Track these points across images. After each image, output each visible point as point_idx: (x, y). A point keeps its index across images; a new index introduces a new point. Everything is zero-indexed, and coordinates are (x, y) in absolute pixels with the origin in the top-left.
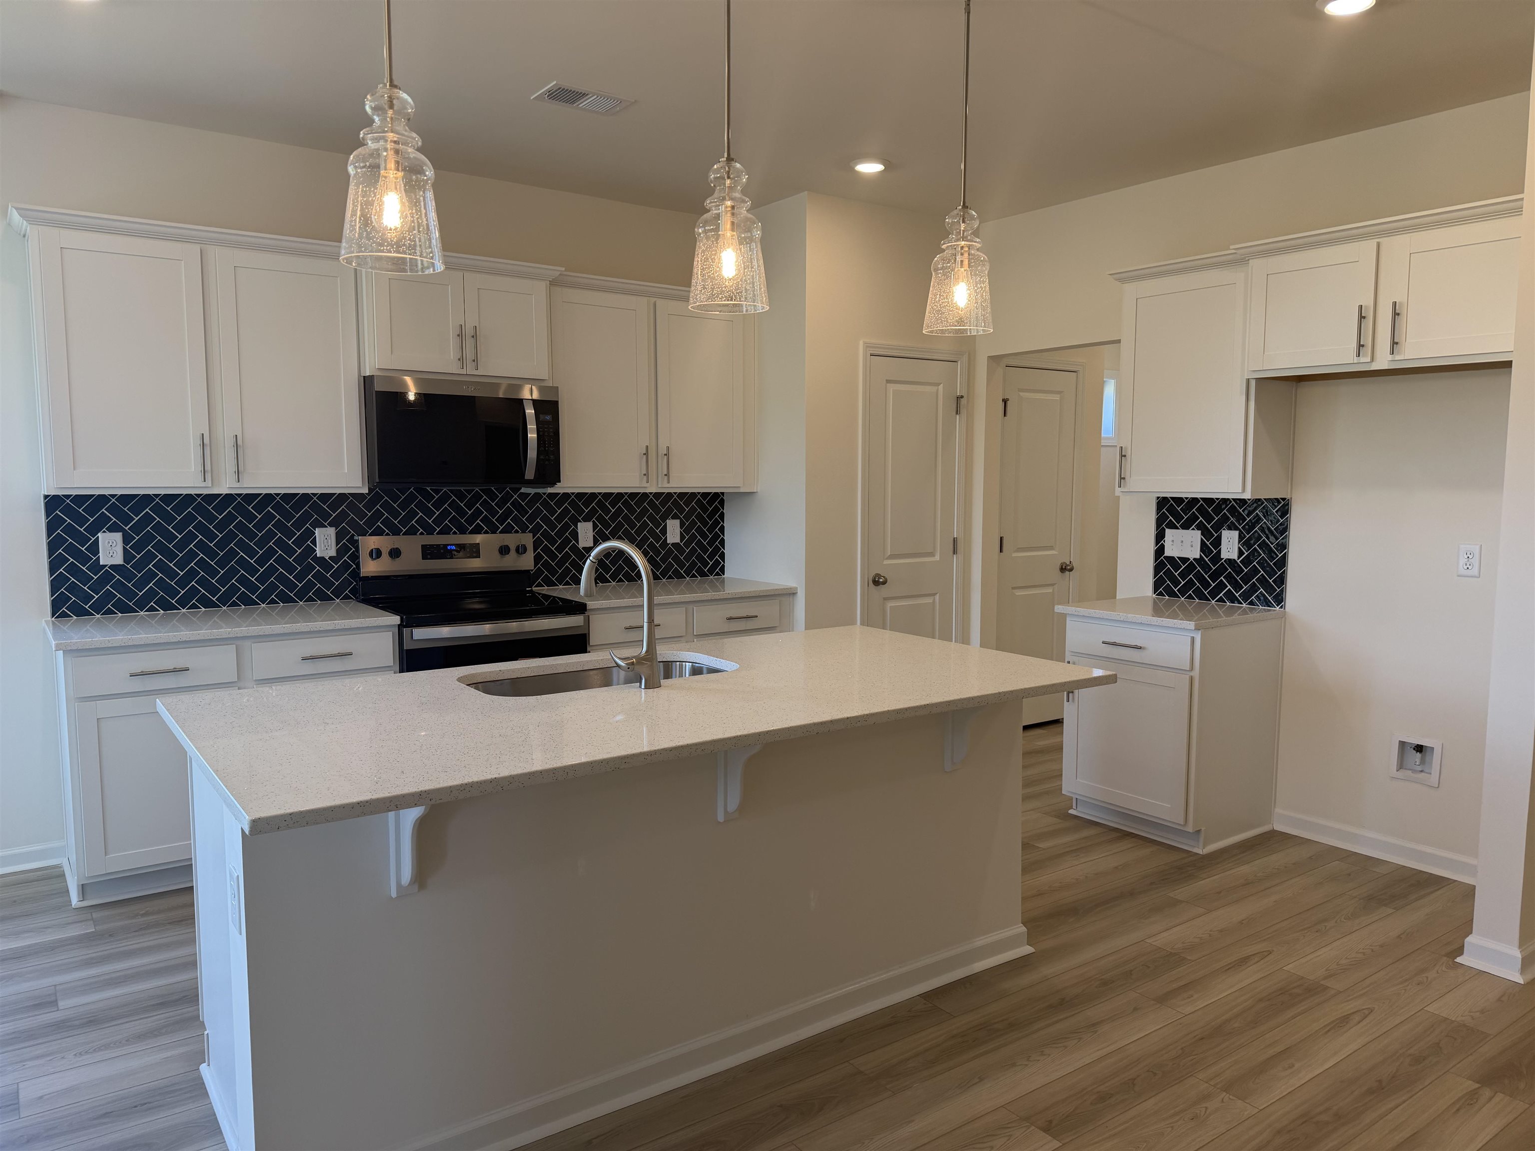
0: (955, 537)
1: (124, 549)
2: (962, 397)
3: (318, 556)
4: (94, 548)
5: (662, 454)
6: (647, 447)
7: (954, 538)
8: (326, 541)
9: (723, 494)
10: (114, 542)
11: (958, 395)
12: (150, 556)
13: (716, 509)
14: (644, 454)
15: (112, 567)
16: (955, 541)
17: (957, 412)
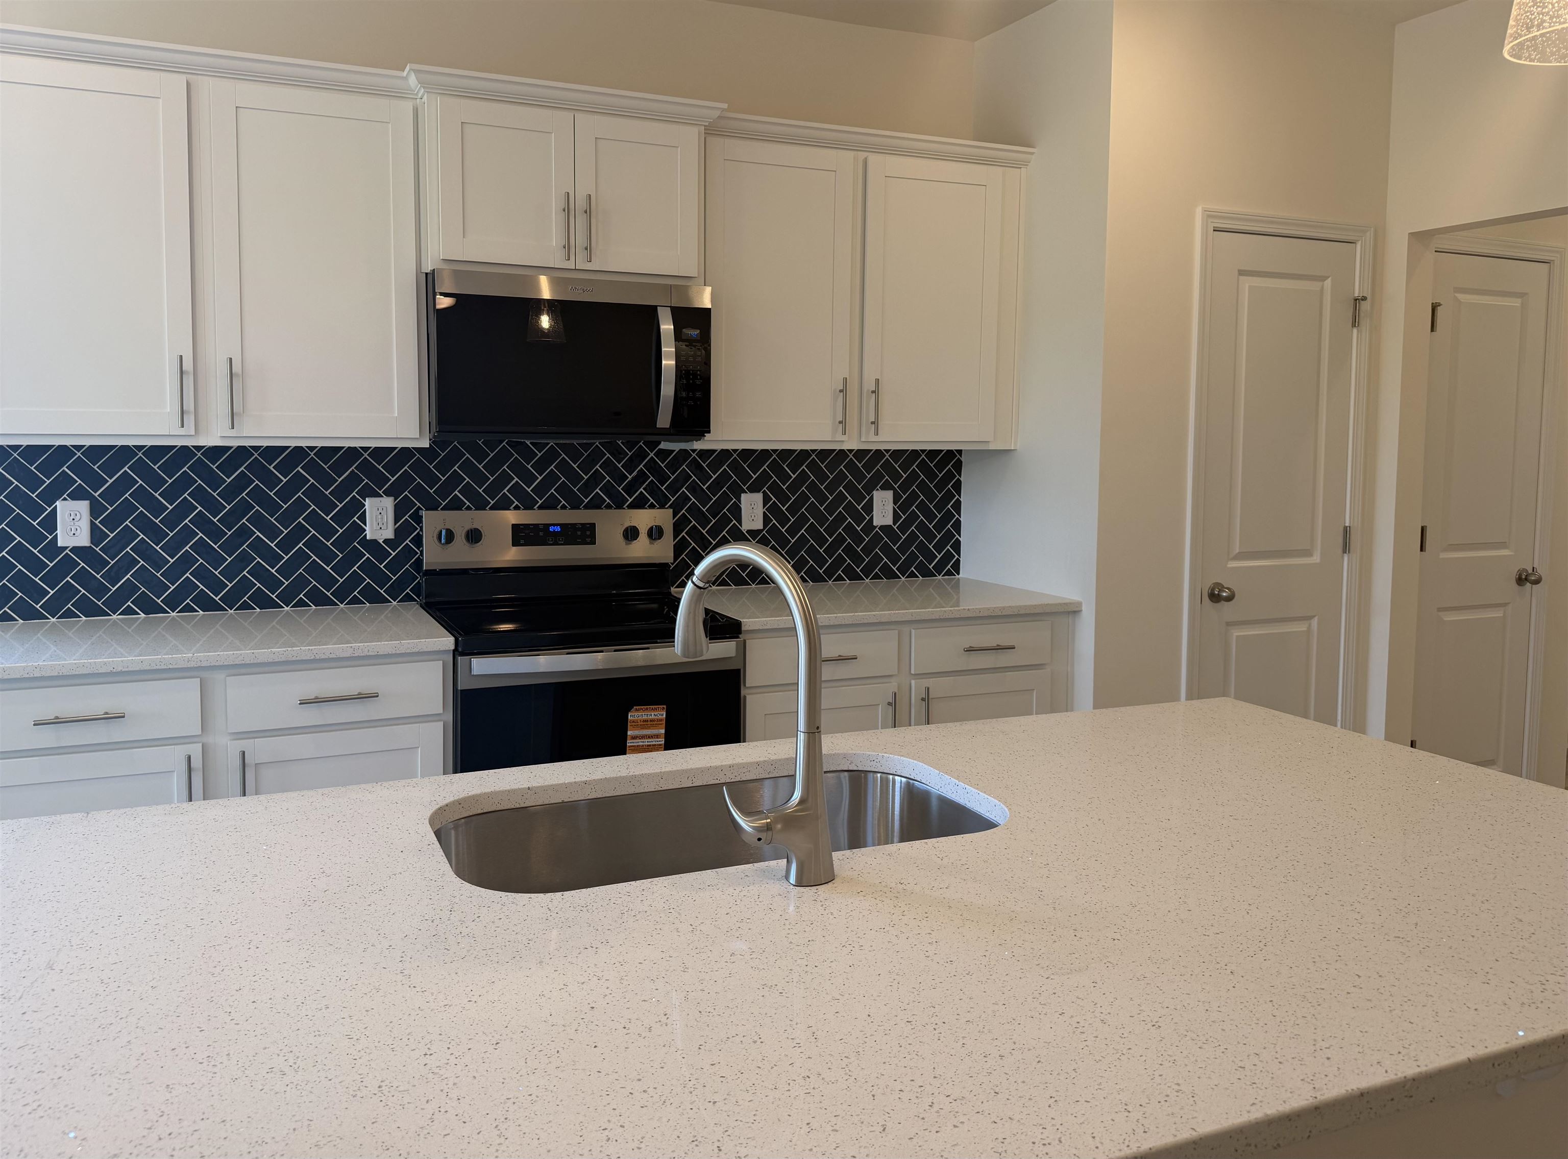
0: (1347, 524)
1: (92, 523)
2: (1364, 299)
3: (368, 538)
4: (51, 523)
5: (868, 390)
6: (845, 380)
7: (1345, 528)
8: (379, 517)
9: (960, 452)
10: (78, 514)
11: (1356, 295)
12: (127, 535)
13: (949, 476)
14: (841, 391)
15: (75, 550)
16: (1346, 531)
17: (1355, 323)
